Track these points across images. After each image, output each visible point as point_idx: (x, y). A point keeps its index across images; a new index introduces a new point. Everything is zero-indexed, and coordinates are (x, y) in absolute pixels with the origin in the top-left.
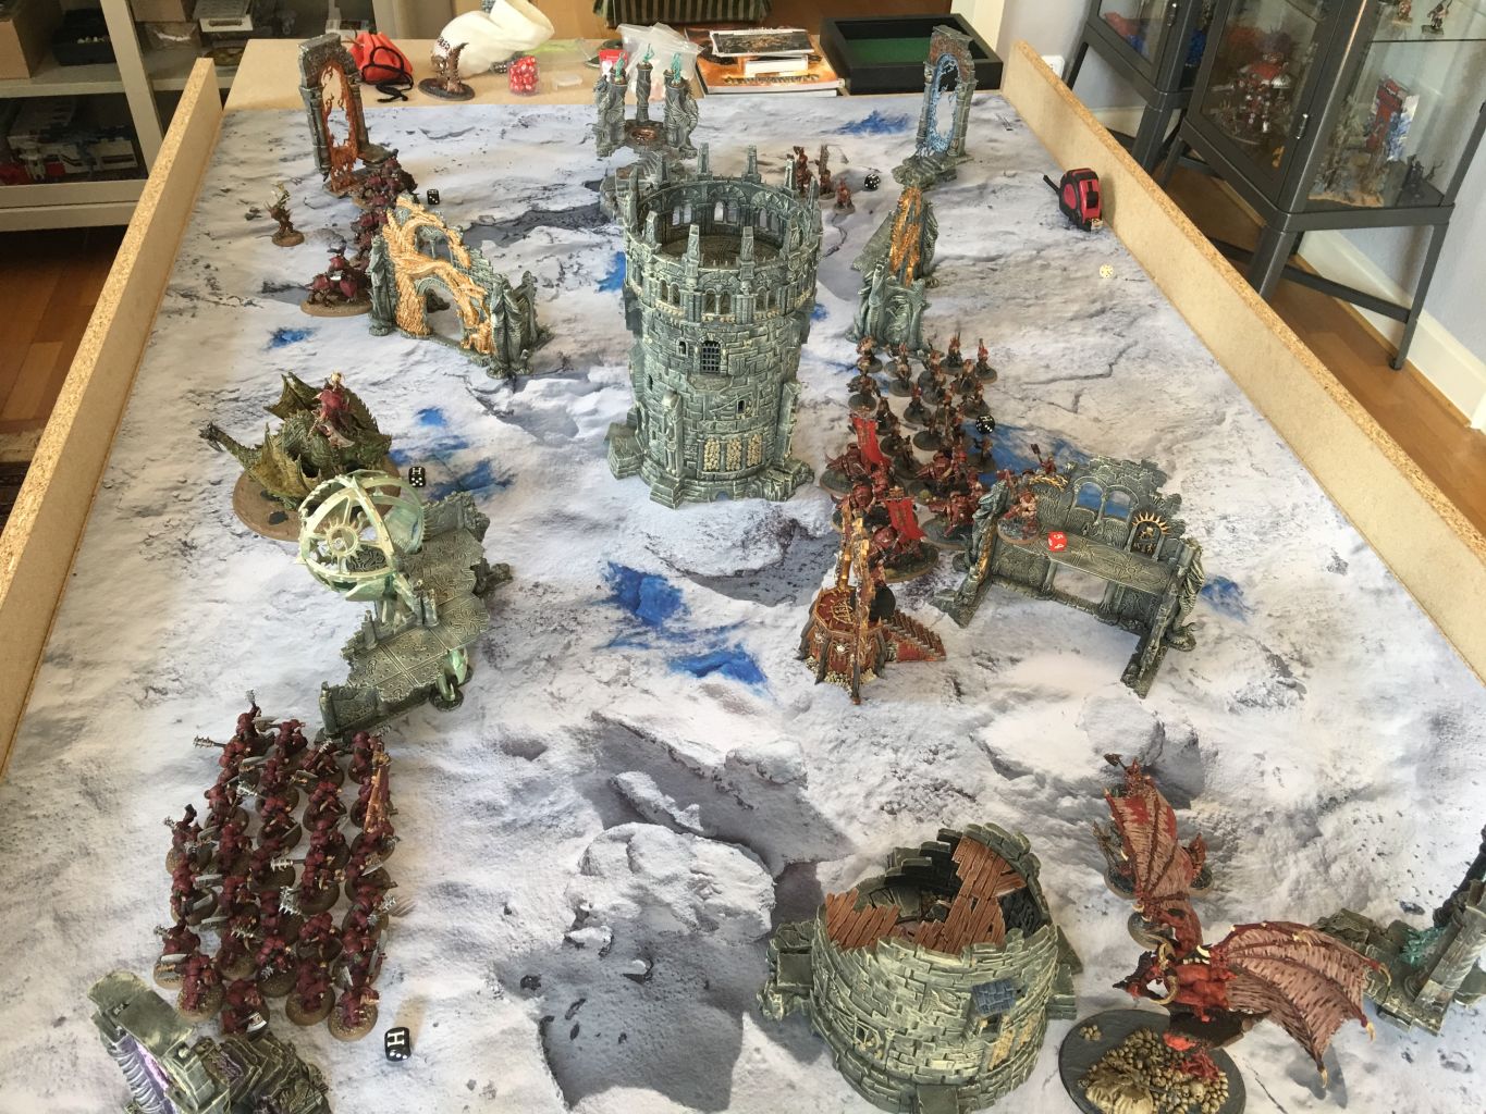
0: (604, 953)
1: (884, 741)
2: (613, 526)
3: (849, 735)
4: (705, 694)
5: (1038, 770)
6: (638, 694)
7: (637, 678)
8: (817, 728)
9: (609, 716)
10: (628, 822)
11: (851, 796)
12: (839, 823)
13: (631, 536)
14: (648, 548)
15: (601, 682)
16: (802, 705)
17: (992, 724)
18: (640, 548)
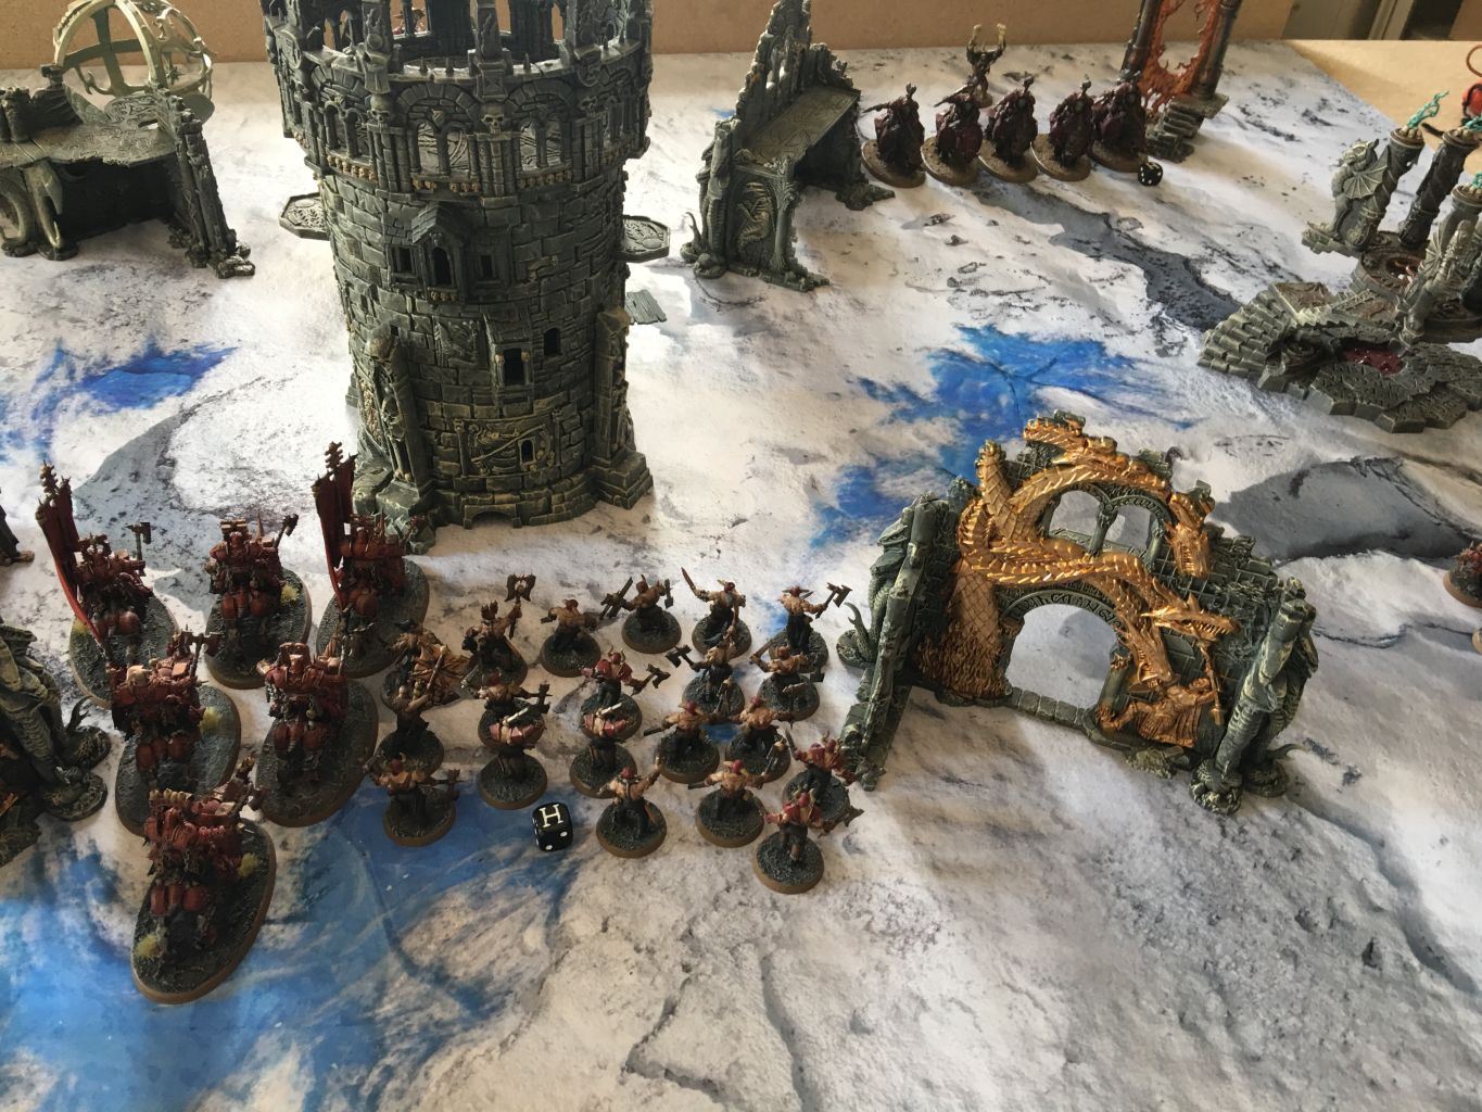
2: (320, 350)
13: (289, 365)
14: (259, 379)
18: (259, 374)
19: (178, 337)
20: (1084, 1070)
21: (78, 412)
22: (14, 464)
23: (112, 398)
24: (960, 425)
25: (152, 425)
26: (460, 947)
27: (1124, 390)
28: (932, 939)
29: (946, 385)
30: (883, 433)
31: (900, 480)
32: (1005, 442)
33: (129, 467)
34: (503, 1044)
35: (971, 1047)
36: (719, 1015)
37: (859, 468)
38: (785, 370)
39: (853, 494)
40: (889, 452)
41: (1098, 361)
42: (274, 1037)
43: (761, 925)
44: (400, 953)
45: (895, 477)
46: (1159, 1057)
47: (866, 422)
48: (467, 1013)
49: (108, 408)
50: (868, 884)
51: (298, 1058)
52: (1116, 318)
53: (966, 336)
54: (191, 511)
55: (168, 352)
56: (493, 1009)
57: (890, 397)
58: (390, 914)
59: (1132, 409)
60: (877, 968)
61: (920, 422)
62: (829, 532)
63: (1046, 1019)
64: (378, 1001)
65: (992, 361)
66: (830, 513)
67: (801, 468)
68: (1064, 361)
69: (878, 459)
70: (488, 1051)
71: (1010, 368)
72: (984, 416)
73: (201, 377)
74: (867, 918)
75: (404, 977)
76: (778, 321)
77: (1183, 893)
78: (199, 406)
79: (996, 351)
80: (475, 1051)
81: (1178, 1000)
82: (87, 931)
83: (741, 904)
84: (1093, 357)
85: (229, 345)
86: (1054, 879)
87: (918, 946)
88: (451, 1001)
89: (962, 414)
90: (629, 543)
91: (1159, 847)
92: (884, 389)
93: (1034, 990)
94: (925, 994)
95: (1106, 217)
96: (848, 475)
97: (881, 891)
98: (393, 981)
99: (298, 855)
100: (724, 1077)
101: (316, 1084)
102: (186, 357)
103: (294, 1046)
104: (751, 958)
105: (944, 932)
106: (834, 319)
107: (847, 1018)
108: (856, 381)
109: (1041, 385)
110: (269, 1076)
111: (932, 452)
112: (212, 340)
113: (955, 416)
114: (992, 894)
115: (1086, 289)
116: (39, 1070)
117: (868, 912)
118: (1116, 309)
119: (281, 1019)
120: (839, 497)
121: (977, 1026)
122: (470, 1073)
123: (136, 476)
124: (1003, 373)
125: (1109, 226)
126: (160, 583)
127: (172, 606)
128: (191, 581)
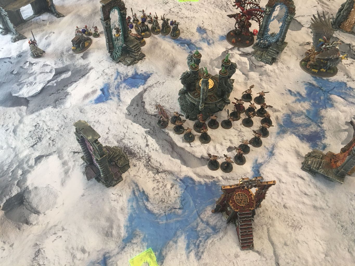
1: (62, 129)
2: (170, 75)
3: (68, 120)
4: (94, 90)
5: (35, 167)
6: (98, 76)
7: (104, 77)
8: (73, 113)
9: (91, 71)
10: (55, 72)
11: (45, 117)
12: (37, 113)
13: (164, 78)
14: (158, 82)
15: (104, 70)
16: (82, 111)
17: (59, 159)
18: (158, 80)
19: (141, 69)
20: (329, 258)
21: (124, 88)
22: (114, 101)
23: (130, 85)
24: (311, 104)
25: (139, 92)
26: (211, 218)
27: (350, 97)
28: (301, 228)
29: (308, 92)
30: (293, 105)
31: (297, 119)
32: (321, 110)
33: (135, 103)
34: (220, 239)
35: (307, 251)
36: (259, 239)
37: (288, 114)
38: (271, 86)
39: (286, 121)
40: (295, 110)
41: (345, 88)
42: (180, 232)
43: (267, 221)
44: (200, 218)
45: (296, 117)
46: (343, 258)
47: (290, 102)
48: (213, 232)
49: (130, 88)
50: (288, 215)
51: (184, 237)
52: (350, 76)
53: (314, 79)
54: (149, 115)
55: (139, 74)
56: (218, 232)
57: (295, 95)
58: (197, 210)
59: (352, 103)
60: (290, 233)
61: (302, 102)
62: (281, 131)
63: (322, 247)
64: (197, 227)
65: (320, 86)
66: (280, 126)
67: (275, 113)
68: (337, 88)
69: (292, 112)
70: (218, 240)
71: (324, 89)
72: (317, 102)
73: (147, 81)
74: (288, 222)
75: (201, 223)
76: (270, 72)
77: (352, 224)
78: (147, 88)
79: (321, 84)
80: (215, 239)
81: (348, 246)
82: (144, 207)
83: (263, 216)
84: (344, 87)
85: (151, 72)
86: (326, 218)
87: (298, 230)
88: (210, 229)
89: (312, 101)
90: (238, 130)
91: (348, 214)
92: (294, 93)
93: (320, 241)
94: (299, 240)
95: (349, 45)
96: (285, 116)
97: (291, 217)
98: (199, 223)
99: (179, 195)
100: (261, 251)
101: (188, 242)
102: (143, 75)
103: (183, 234)
104: (265, 228)
105: (303, 227)
106: (282, 72)
107: (284, 242)
108: (287, 90)
109: (331, 94)
110: (180, 239)
111: (305, 111)
112: (147, 71)
113: (310, 102)
114: (313, 220)
115: (343, 67)
116: (141, 233)
117: (288, 221)
118: (350, 73)
119: (181, 228)
120: (283, 122)
121: (308, 247)
122: (215, 243)
123: (138, 105)
124: (322, 90)
125: (350, 48)
126: (146, 132)
127: (149, 137)
128: (152, 132)
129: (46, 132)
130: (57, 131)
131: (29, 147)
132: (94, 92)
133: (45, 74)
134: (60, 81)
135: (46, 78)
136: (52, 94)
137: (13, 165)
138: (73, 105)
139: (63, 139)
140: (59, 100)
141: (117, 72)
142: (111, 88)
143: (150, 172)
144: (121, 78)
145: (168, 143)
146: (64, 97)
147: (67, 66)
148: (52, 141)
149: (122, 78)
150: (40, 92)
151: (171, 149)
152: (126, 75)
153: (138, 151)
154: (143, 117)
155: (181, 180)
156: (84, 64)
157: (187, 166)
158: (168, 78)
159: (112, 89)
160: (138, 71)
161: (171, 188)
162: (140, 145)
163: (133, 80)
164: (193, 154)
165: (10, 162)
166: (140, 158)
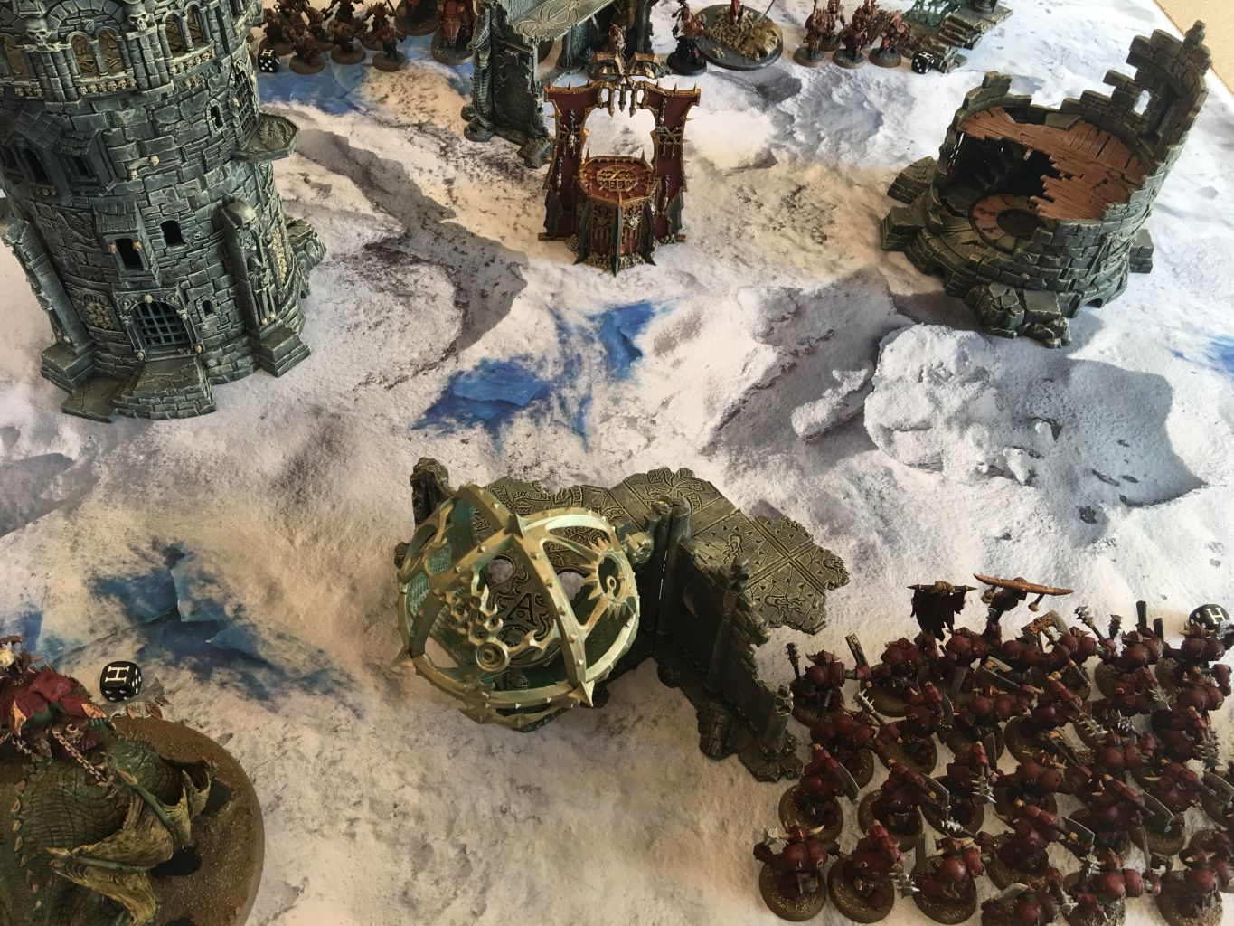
0: (1035, 454)
2: (330, 420)
3: (728, 251)
4: (669, 353)
5: (766, 146)
6: (669, 412)
7: (642, 411)
8: (717, 272)
9: (705, 439)
10: (865, 429)
11: (806, 260)
12: (842, 273)
13: (361, 402)
14: (392, 386)
15: (647, 446)
16: (687, 279)
17: (710, 160)
18: (390, 394)
19: (472, 449)
21: (544, 359)
23: (520, 373)
25: (479, 343)
33: (493, 301)
49: (520, 362)
54: (438, 264)
55: (479, 427)
73: (443, 392)
78: (442, 359)
85: (420, 434)
102: (461, 419)
112: (438, 441)
123: (483, 295)
126: (453, 214)
127: (442, 200)
128: (433, 215)
129: (781, 221)
130: (747, 224)
131: (811, 187)
132: (665, 345)
133: (907, 420)
134: (823, 390)
135: (890, 401)
136: (826, 338)
137: (830, 151)
138: (730, 296)
139: (719, 204)
140: (787, 316)
141: (582, 435)
142: (600, 359)
143: (441, 126)
144: (563, 405)
145: (381, 185)
146: (773, 325)
147: (831, 463)
148: (750, 200)
149: (555, 403)
150: (880, 344)
151: (373, 170)
152: (542, 421)
153: (478, 170)
154: (461, 256)
155: (357, 109)
156: (751, 473)
157: (331, 133)
158: (339, 406)
159: (592, 355)
160: (486, 438)
161: (387, 96)
162: (472, 185)
163: (505, 395)
164: (304, 159)
165: (842, 157)
166: (472, 156)
